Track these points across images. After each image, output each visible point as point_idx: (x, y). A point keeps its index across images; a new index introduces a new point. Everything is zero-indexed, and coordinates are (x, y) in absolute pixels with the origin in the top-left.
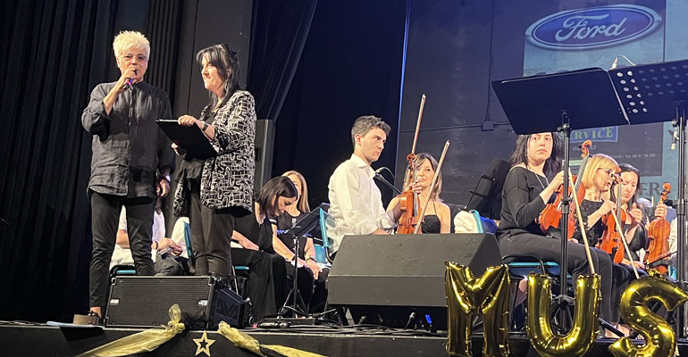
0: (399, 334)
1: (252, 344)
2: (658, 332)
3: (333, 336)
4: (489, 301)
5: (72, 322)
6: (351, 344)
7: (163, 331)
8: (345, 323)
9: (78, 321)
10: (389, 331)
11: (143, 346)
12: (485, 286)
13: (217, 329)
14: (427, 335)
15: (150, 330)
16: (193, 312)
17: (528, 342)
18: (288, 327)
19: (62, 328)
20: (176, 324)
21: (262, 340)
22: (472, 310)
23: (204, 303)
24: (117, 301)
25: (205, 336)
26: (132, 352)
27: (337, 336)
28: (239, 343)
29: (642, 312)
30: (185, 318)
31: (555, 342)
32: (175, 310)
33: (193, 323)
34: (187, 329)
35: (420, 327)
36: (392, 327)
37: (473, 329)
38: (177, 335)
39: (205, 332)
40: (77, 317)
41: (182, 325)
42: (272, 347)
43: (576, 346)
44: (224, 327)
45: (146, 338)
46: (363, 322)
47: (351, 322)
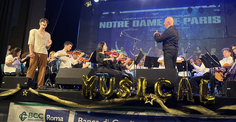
0: (71, 91)
1: (37, 93)
2: (127, 91)
3: (56, 91)
4: (91, 84)
6: (60, 93)
7: (15, 90)
8: (59, 88)
10: (69, 90)
11: (10, 93)
12: (91, 80)
14: (78, 91)
15: (12, 90)
16: (23, 85)
18: (46, 89)
20: (19, 88)
21: (39, 92)
22: (87, 86)
23: (26, 83)
24: (4, 83)
25: (25, 91)
26: (7, 95)
28: (34, 93)
29: (123, 86)
31: (105, 93)
32: (18, 85)
33: (23, 88)
35: (76, 89)
37: (88, 90)
38: (19, 91)
39: (26, 90)
41: (20, 88)
42: (42, 94)
43: (110, 93)
44: (30, 89)
45: (11, 92)
46: (63, 88)
47: (61, 88)
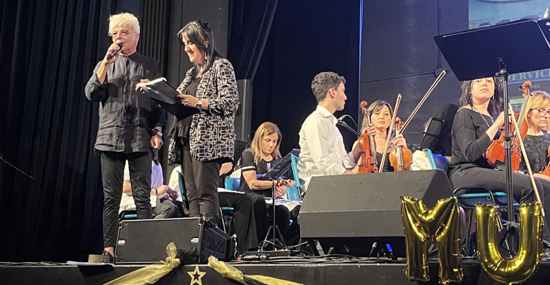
0: (363, 262)
1: (236, 274)
3: (306, 265)
4: (442, 230)
5: (87, 261)
6: (322, 272)
7: (161, 266)
8: (317, 254)
9: (93, 260)
10: (354, 259)
11: (146, 279)
12: (437, 217)
13: (207, 263)
14: (388, 262)
15: (152, 266)
16: (187, 249)
17: (480, 266)
18: (267, 258)
19: (79, 266)
20: (173, 260)
21: (245, 271)
22: (427, 239)
23: (195, 240)
24: (123, 242)
25: (197, 269)
27: (310, 265)
28: (226, 274)
30: (181, 254)
31: (504, 265)
32: (172, 247)
33: (187, 258)
34: (182, 263)
35: (382, 255)
36: (357, 256)
37: (429, 256)
38: (174, 269)
39: (197, 266)
40: (91, 256)
41: (178, 260)
42: (254, 277)
43: (523, 268)
44: (213, 261)
45: (149, 273)
46: (332, 253)
47: (322, 253)
